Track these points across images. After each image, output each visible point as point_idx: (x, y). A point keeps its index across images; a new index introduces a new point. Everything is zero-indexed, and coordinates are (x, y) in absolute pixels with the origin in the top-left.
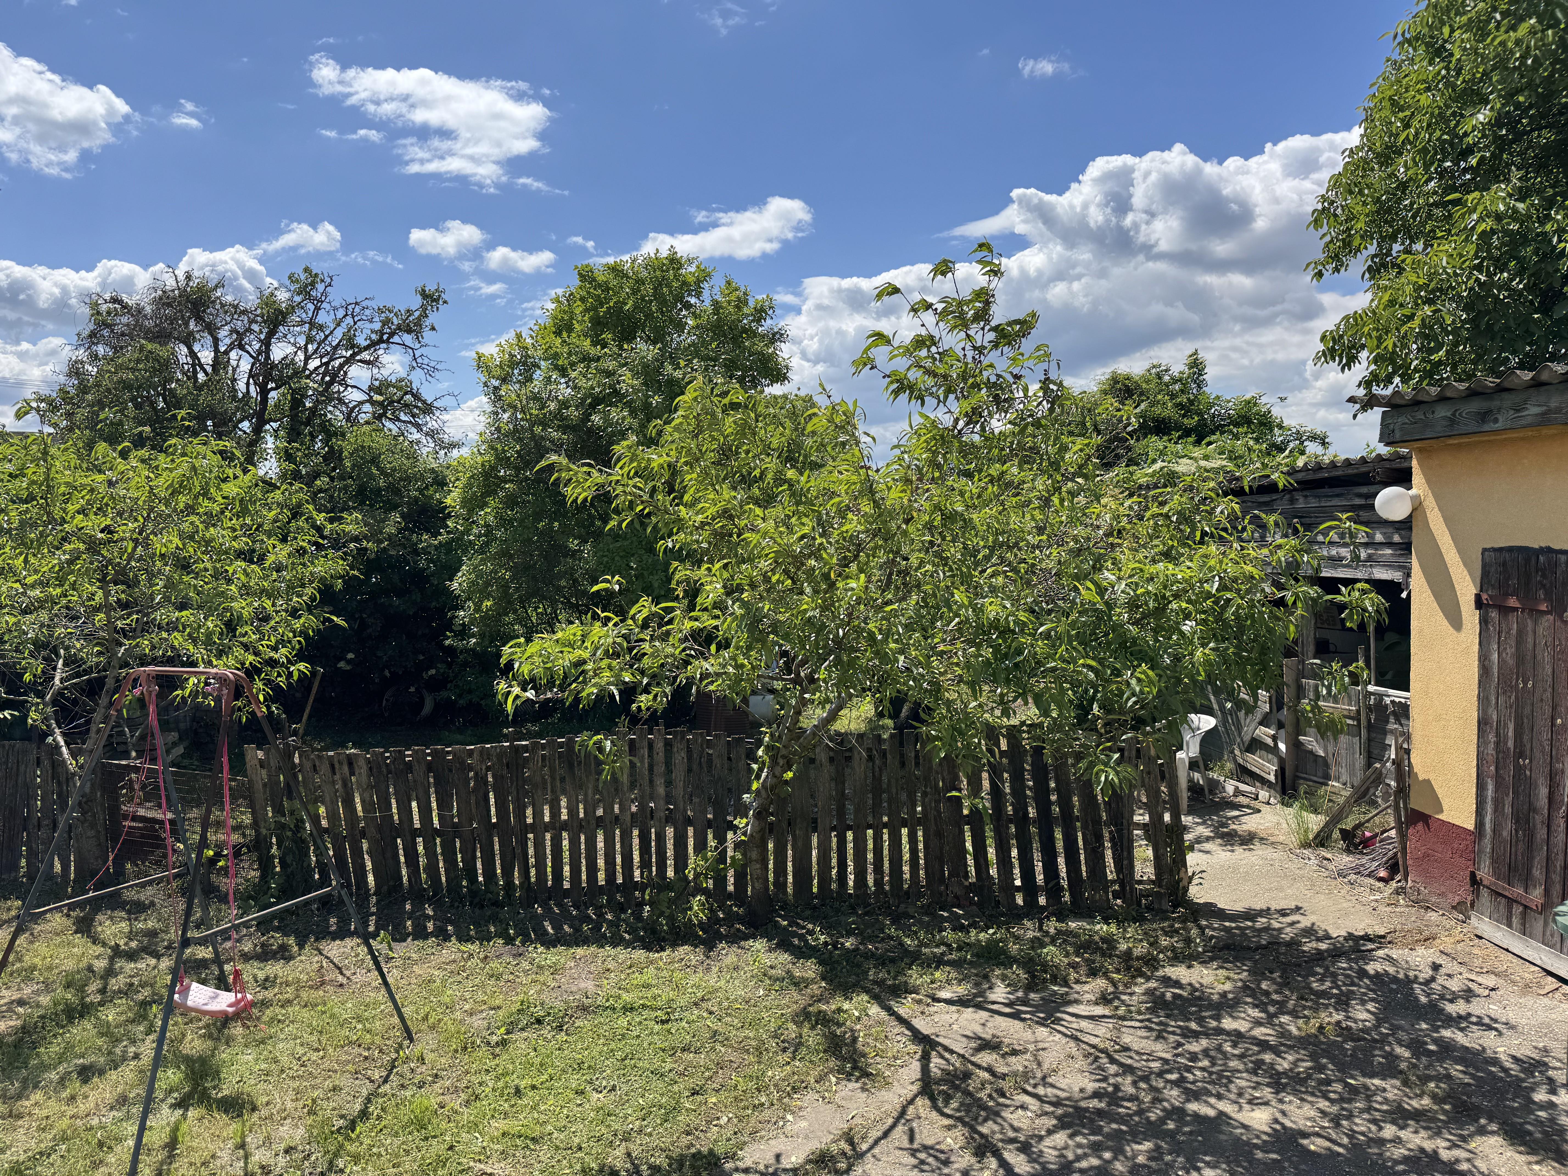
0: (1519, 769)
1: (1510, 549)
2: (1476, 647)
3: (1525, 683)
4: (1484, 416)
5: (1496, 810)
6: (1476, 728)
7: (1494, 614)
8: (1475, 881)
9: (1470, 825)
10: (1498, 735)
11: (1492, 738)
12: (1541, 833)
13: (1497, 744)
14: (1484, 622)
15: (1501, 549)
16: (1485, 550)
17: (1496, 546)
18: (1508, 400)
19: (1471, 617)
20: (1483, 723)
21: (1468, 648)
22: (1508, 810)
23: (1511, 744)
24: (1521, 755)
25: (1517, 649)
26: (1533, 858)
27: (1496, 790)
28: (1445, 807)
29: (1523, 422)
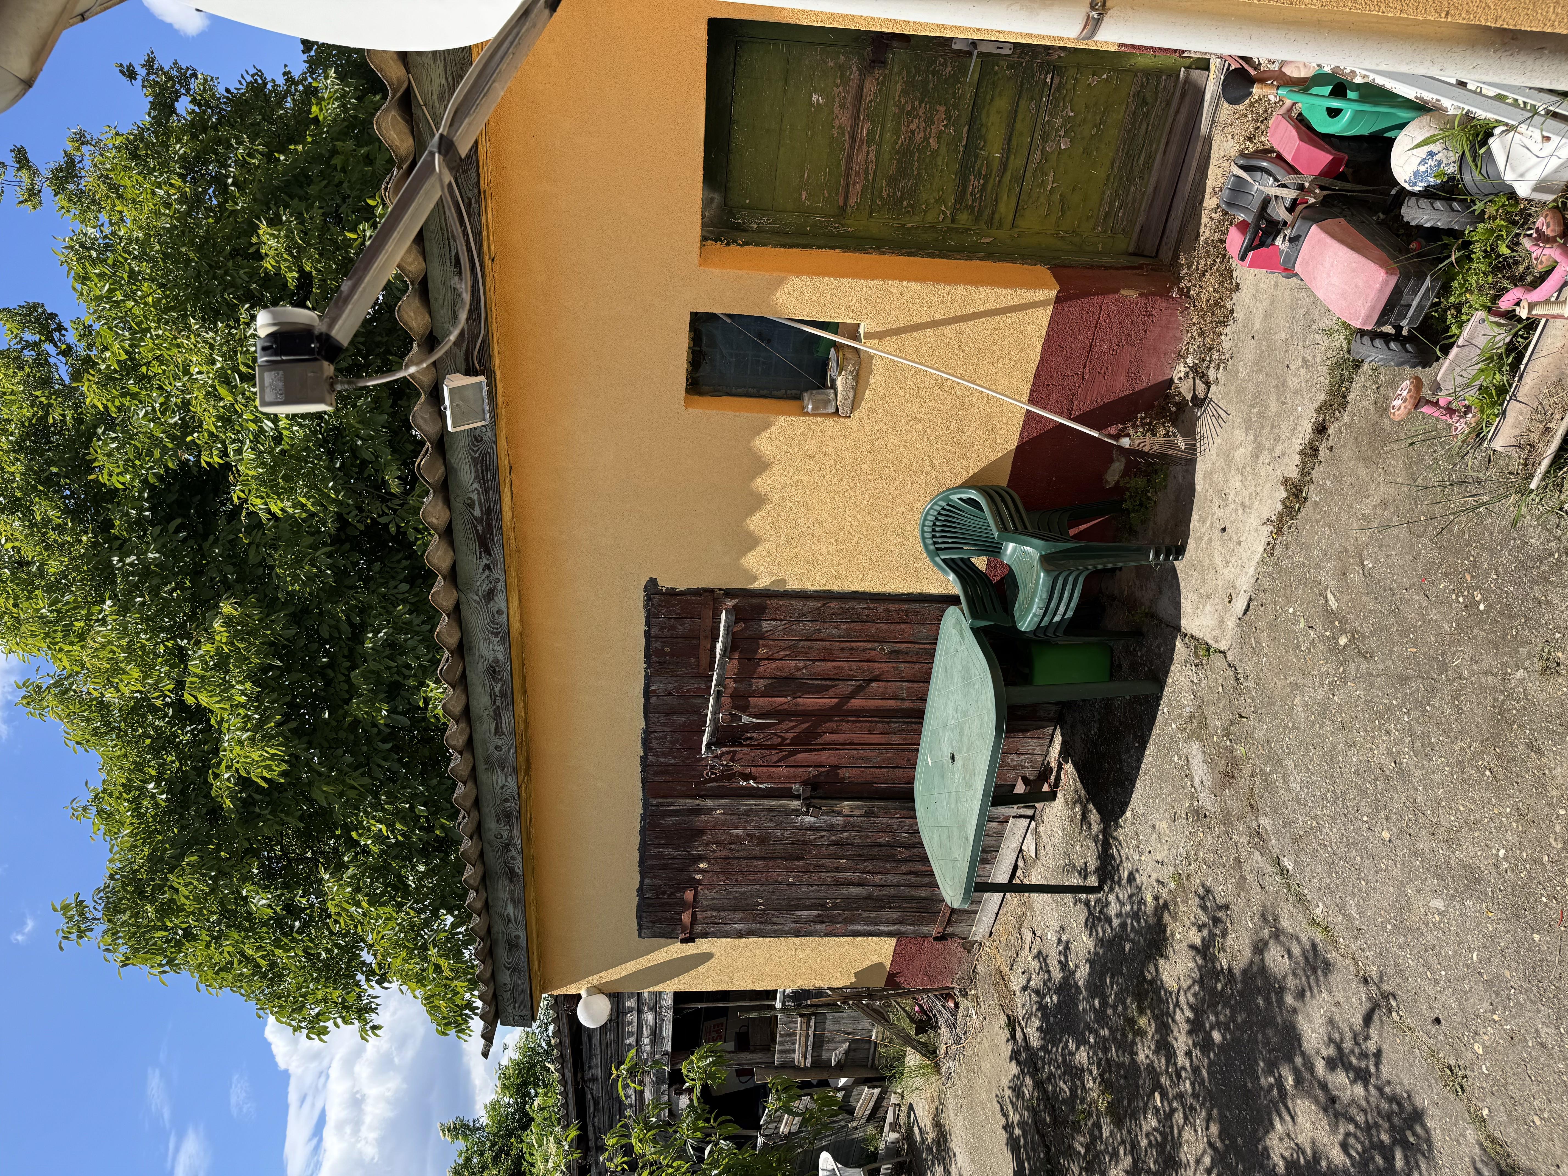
0: (835, 907)
1: (639, 918)
2: (730, 940)
3: (760, 904)
4: (513, 945)
5: (876, 923)
6: (804, 939)
7: (699, 929)
8: (942, 938)
9: (893, 941)
10: (808, 923)
11: (811, 927)
12: (891, 891)
13: (815, 923)
14: (705, 935)
15: (639, 925)
16: (640, 936)
17: (636, 927)
18: (499, 928)
19: (701, 946)
20: (797, 934)
21: (731, 947)
22: (873, 914)
23: (815, 913)
24: (823, 906)
25: (730, 910)
26: (912, 896)
27: (859, 923)
28: (879, 960)
29: (520, 917)
